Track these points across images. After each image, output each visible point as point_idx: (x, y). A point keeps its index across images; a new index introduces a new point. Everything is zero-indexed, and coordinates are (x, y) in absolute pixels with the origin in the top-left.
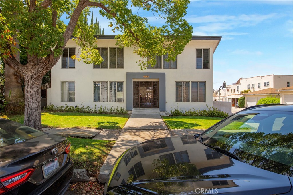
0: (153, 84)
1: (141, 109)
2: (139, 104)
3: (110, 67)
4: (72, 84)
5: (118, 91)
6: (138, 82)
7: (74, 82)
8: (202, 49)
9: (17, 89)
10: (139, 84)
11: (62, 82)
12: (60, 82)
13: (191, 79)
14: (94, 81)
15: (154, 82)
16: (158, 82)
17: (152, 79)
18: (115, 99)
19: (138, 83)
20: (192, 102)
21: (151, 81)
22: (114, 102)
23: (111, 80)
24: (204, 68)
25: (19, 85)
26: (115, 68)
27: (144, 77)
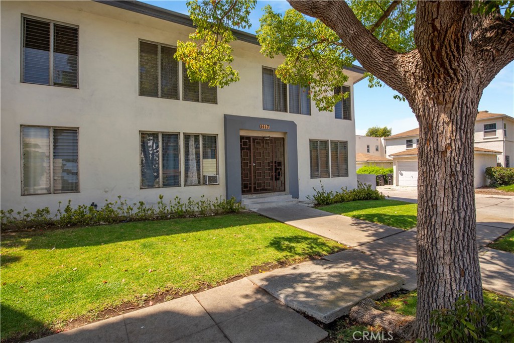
0: (275, 143)
1: (254, 196)
2: (250, 188)
3: (184, 99)
4: (65, 135)
5: (205, 157)
6: (248, 138)
10: (250, 142)
12: (18, 126)
14: (142, 130)
16: (282, 140)
18: (199, 178)
19: (248, 141)
20: (332, 177)
21: (272, 138)
22: (195, 185)
23: (189, 131)
24: (344, 118)
26: (197, 101)
27: (261, 129)
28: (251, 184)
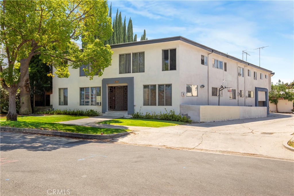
0: (124, 88)
1: (114, 111)
4: (65, 89)
5: (97, 95)
6: (112, 87)
7: (67, 89)
8: (168, 50)
9: (26, 96)
10: (113, 89)
11: (60, 89)
12: (58, 89)
13: (157, 83)
14: (80, 87)
15: (124, 86)
16: (127, 86)
17: (123, 84)
18: (95, 103)
20: (158, 106)
21: (122, 86)
22: (94, 105)
24: (171, 69)
25: (27, 93)
27: (115, 83)
28: (112, 106)
